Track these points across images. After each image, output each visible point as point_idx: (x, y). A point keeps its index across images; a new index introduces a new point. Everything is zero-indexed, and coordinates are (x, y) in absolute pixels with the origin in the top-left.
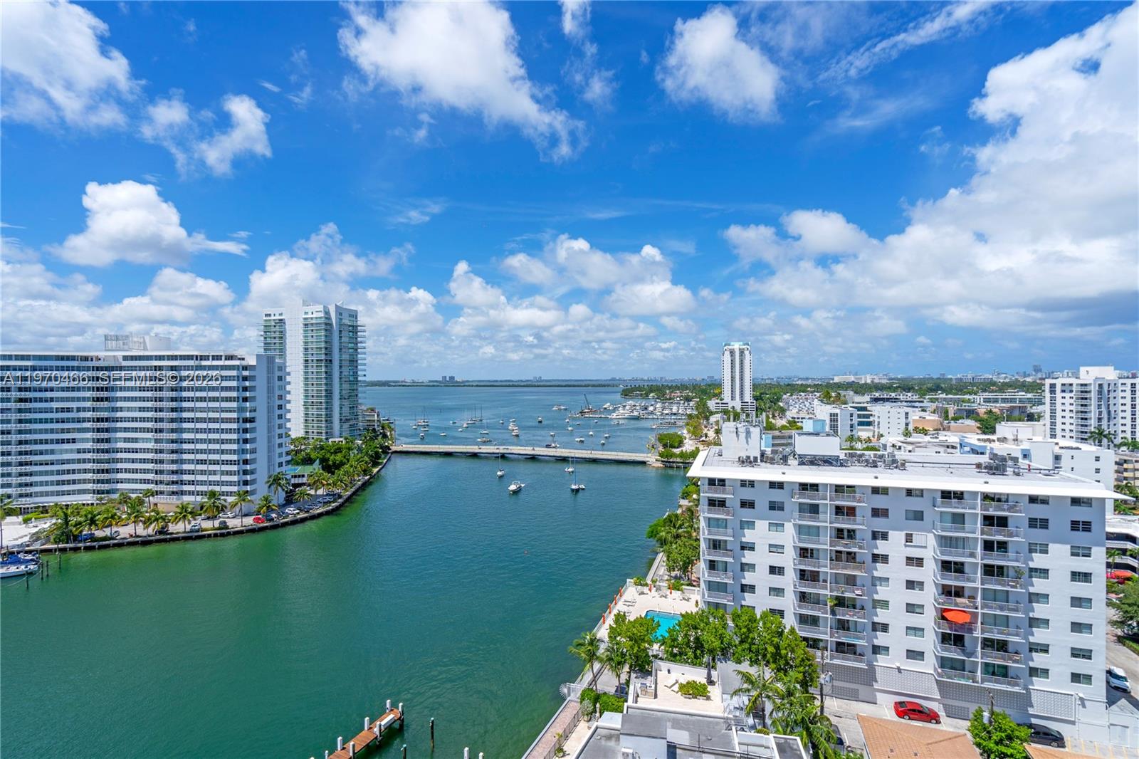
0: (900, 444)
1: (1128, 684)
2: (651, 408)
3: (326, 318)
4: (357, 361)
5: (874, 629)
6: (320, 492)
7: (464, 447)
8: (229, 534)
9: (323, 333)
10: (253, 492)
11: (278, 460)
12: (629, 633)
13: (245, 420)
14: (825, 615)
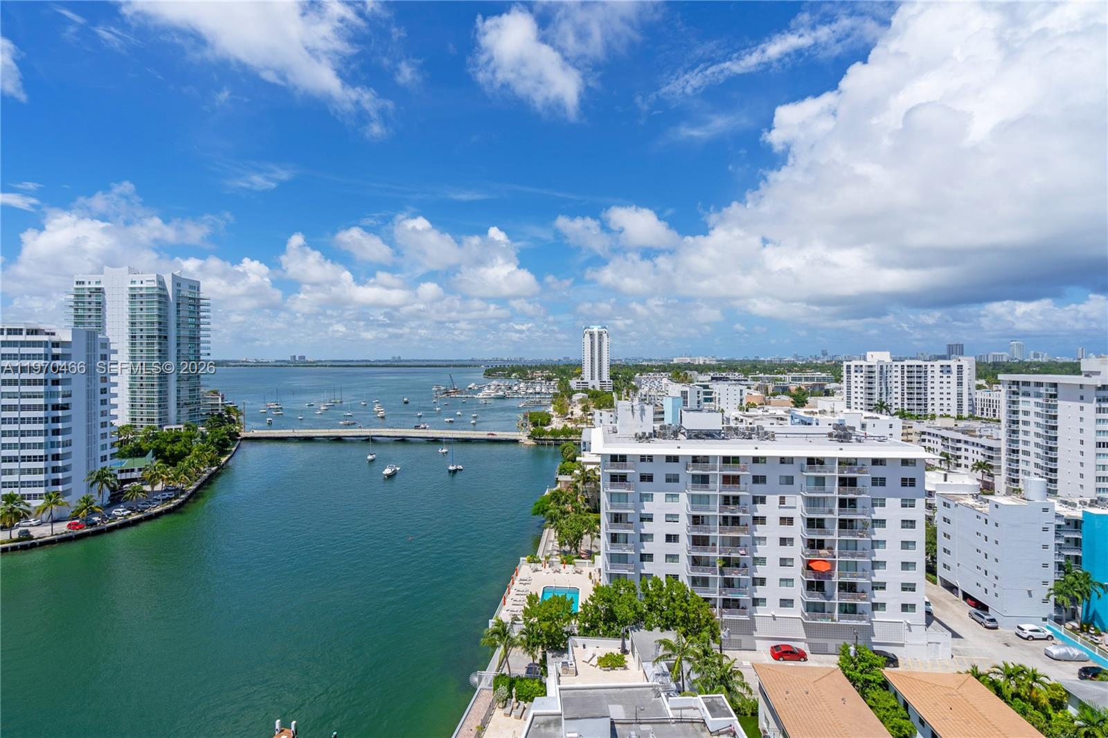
0: (742, 417)
1: (931, 607)
2: (516, 388)
3: (160, 289)
4: (199, 338)
5: (754, 584)
6: (158, 487)
7: (327, 430)
8: (33, 546)
9: (156, 306)
10: (66, 493)
11: (101, 453)
12: (547, 614)
13: (56, 407)
14: (715, 577)
